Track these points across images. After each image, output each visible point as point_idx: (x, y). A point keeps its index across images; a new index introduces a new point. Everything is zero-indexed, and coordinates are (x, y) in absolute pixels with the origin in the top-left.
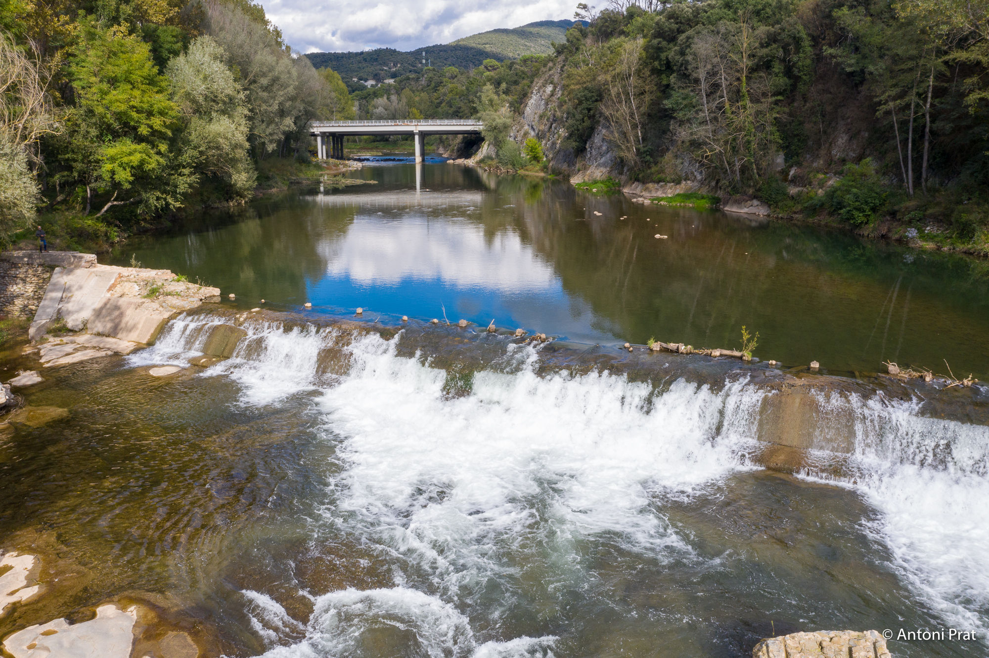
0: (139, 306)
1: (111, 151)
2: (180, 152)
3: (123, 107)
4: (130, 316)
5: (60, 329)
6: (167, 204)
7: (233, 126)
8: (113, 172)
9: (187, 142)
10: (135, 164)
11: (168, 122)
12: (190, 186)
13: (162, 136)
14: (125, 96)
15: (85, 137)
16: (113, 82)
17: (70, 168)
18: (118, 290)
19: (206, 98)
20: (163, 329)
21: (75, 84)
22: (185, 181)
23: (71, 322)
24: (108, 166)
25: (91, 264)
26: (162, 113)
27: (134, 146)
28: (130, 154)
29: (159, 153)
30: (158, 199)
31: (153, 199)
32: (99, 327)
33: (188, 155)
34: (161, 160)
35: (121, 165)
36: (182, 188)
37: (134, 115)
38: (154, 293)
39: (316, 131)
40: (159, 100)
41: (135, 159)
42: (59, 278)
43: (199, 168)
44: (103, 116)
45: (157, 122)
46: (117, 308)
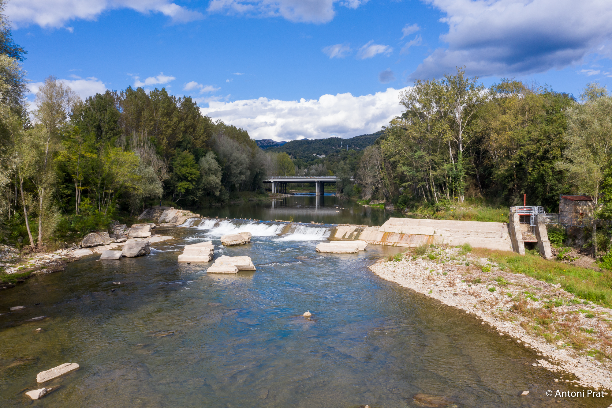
0: (181, 217)
1: (180, 184)
2: (199, 185)
3: (185, 173)
4: (179, 219)
5: (164, 222)
6: (194, 199)
7: (216, 178)
8: (180, 190)
9: (201, 182)
10: (186, 187)
11: (196, 176)
12: (201, 195)
13: (195, 181)
14: (185, 170)
15: (174, 180)
16: (183, 166)
17: (169, 189)
18: (177, 214)
19: (209, 170)
20: (185, 221)
21: (173, 167)
22: (200, 193)
23: (166, 221)
24: (179, 188)
25: (172, 209)
26: (195, 174)
27: (186, 183)
28: (185, 185)
29: (193, 185)
30: (192, 198)
31: (190, 198)
32: (173, 221)
33: (201, 186)
34: (193, 187)
35: (183, 188)
36: (199, 195)
37: (187, 174)
38: (185, 215)
39: (272, 181)
40: (195, 171)
41: (186, 186)
42: (165, 212)
43: (204, 189)
44: (179, 175)
45: (193, 177)
46: (177, 217)
